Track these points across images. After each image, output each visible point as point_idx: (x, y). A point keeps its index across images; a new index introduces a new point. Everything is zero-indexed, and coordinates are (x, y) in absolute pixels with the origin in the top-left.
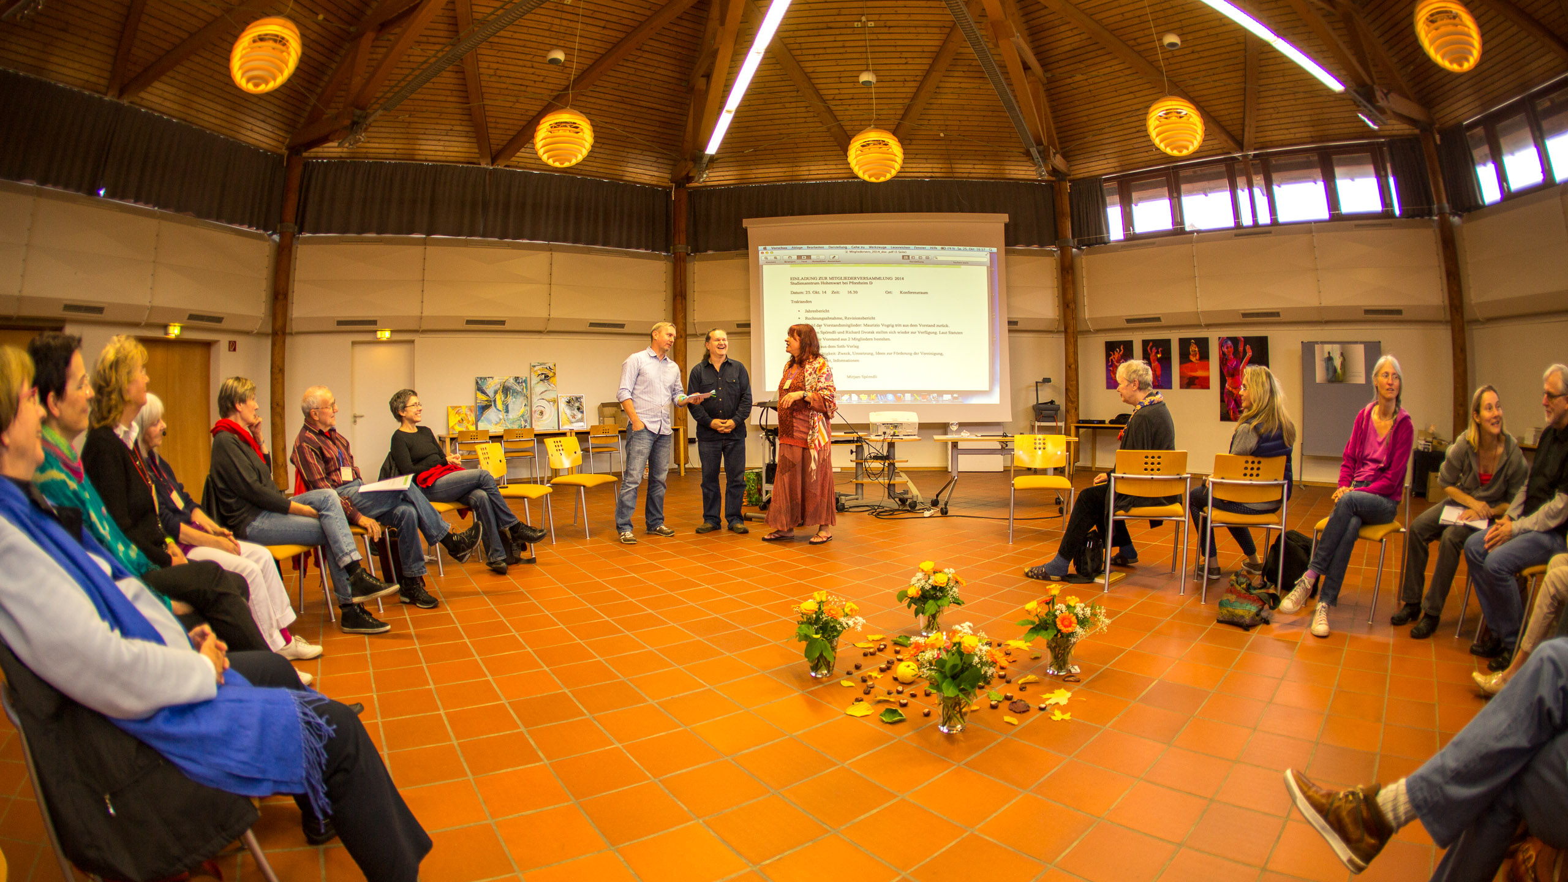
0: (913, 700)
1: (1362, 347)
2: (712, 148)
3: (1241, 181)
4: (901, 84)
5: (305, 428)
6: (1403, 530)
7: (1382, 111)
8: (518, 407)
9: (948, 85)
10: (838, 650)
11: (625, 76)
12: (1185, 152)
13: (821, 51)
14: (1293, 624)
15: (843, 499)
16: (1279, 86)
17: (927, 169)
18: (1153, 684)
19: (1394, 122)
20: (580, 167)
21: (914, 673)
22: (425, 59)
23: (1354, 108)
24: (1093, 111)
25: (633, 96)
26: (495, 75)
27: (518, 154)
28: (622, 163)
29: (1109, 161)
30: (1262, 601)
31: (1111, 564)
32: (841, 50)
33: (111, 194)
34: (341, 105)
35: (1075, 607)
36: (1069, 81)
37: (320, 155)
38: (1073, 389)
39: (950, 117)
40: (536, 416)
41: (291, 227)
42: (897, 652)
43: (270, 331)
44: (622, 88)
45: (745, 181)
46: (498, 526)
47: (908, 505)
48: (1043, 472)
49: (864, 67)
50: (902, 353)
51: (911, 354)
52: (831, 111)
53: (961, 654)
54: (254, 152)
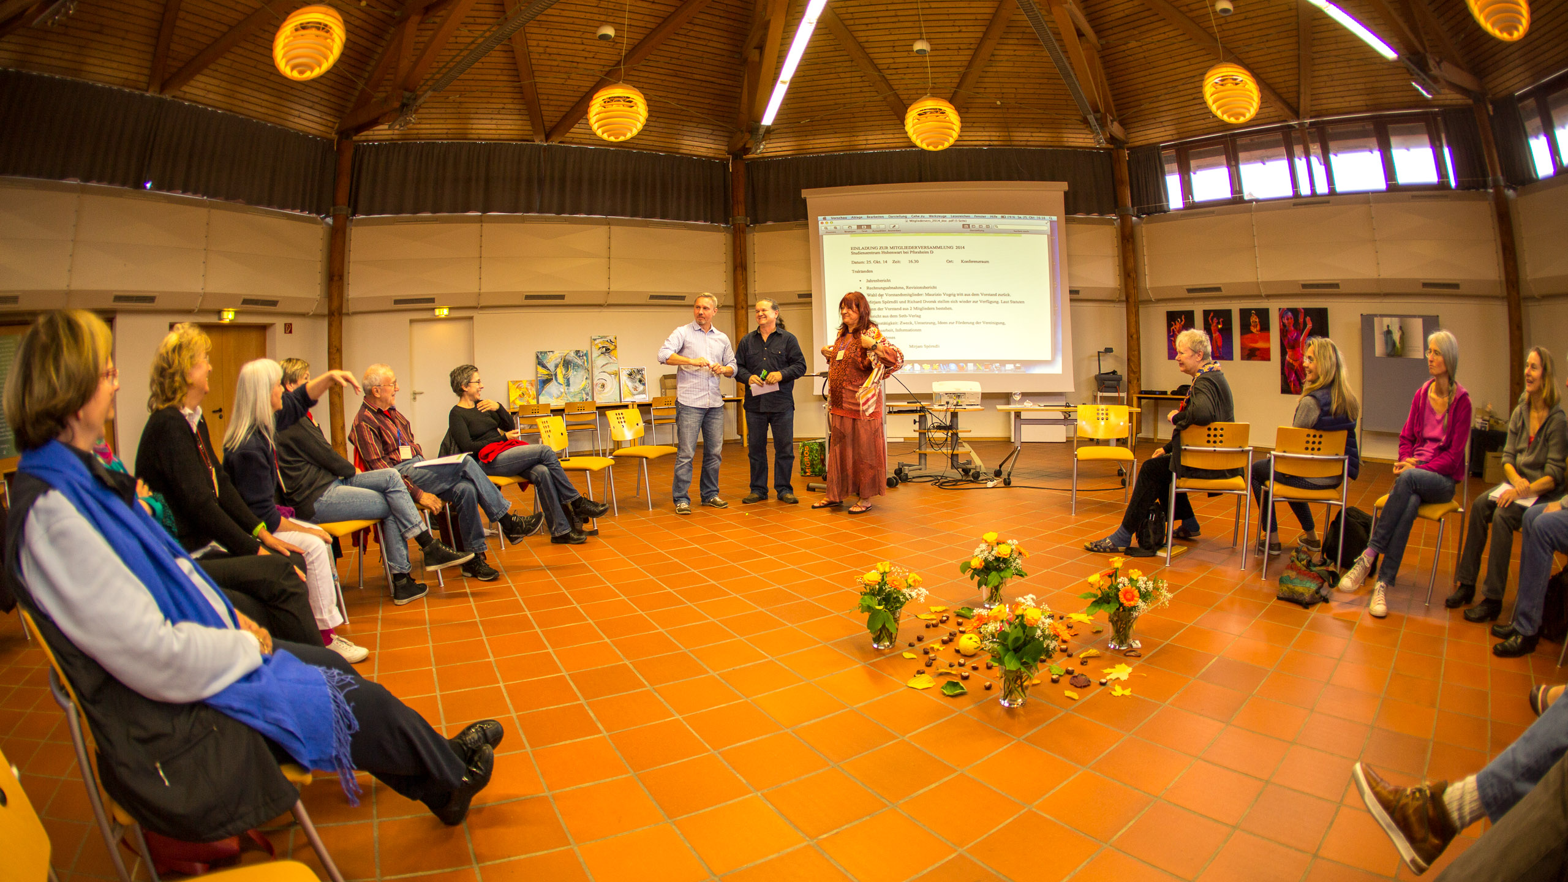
0: (975, 673)
1: (1420, 321)
2: (768, 119)
3: (1298, 150)
4: (956, 53)
5: (364, 406)
6: (1460, 510)
7: (1435, 80)
8: (579, 380)
9: (1002, 53)
10: (900, 622)
11: (677, 50)
12: (1242, 120)
13: (875, 20)
14: (1351, 603)
15: (906, 469)
16: (1335, 53)
17: (984, 138)
18: (1214, 660)
19: (1447, 91)
20: (636, 141)
21: (976, 645)
22: (472, 39)
23: (1407, 76)
24: (1149, 78)
25: (685, 69)
26: (545, 53)
27: (572, 130)
28: (678, 137)
29: (1167, 128)
30: (1321, 579)
31: (1173, 537)
32: (894, 19)
33: (158, 186)
34: (389, 89)
35: (1137, 581)
36: (1124, 47)
37: (370, 138)
38: (1135, 359)
39: (1005, 85)
40: (597, 389)
41: (345, 209)
42: (960, 624)
43: (326, 312)
44: (674, 61)
45: (802, 152)
46: (560, 501)
47: (971, 476)
48: (1106, 443)
49: (918, 36)
50: (964, 323)
51: (973, 323)
52: (887, 80)
53: (1023, 626)
54: (302, 138)
